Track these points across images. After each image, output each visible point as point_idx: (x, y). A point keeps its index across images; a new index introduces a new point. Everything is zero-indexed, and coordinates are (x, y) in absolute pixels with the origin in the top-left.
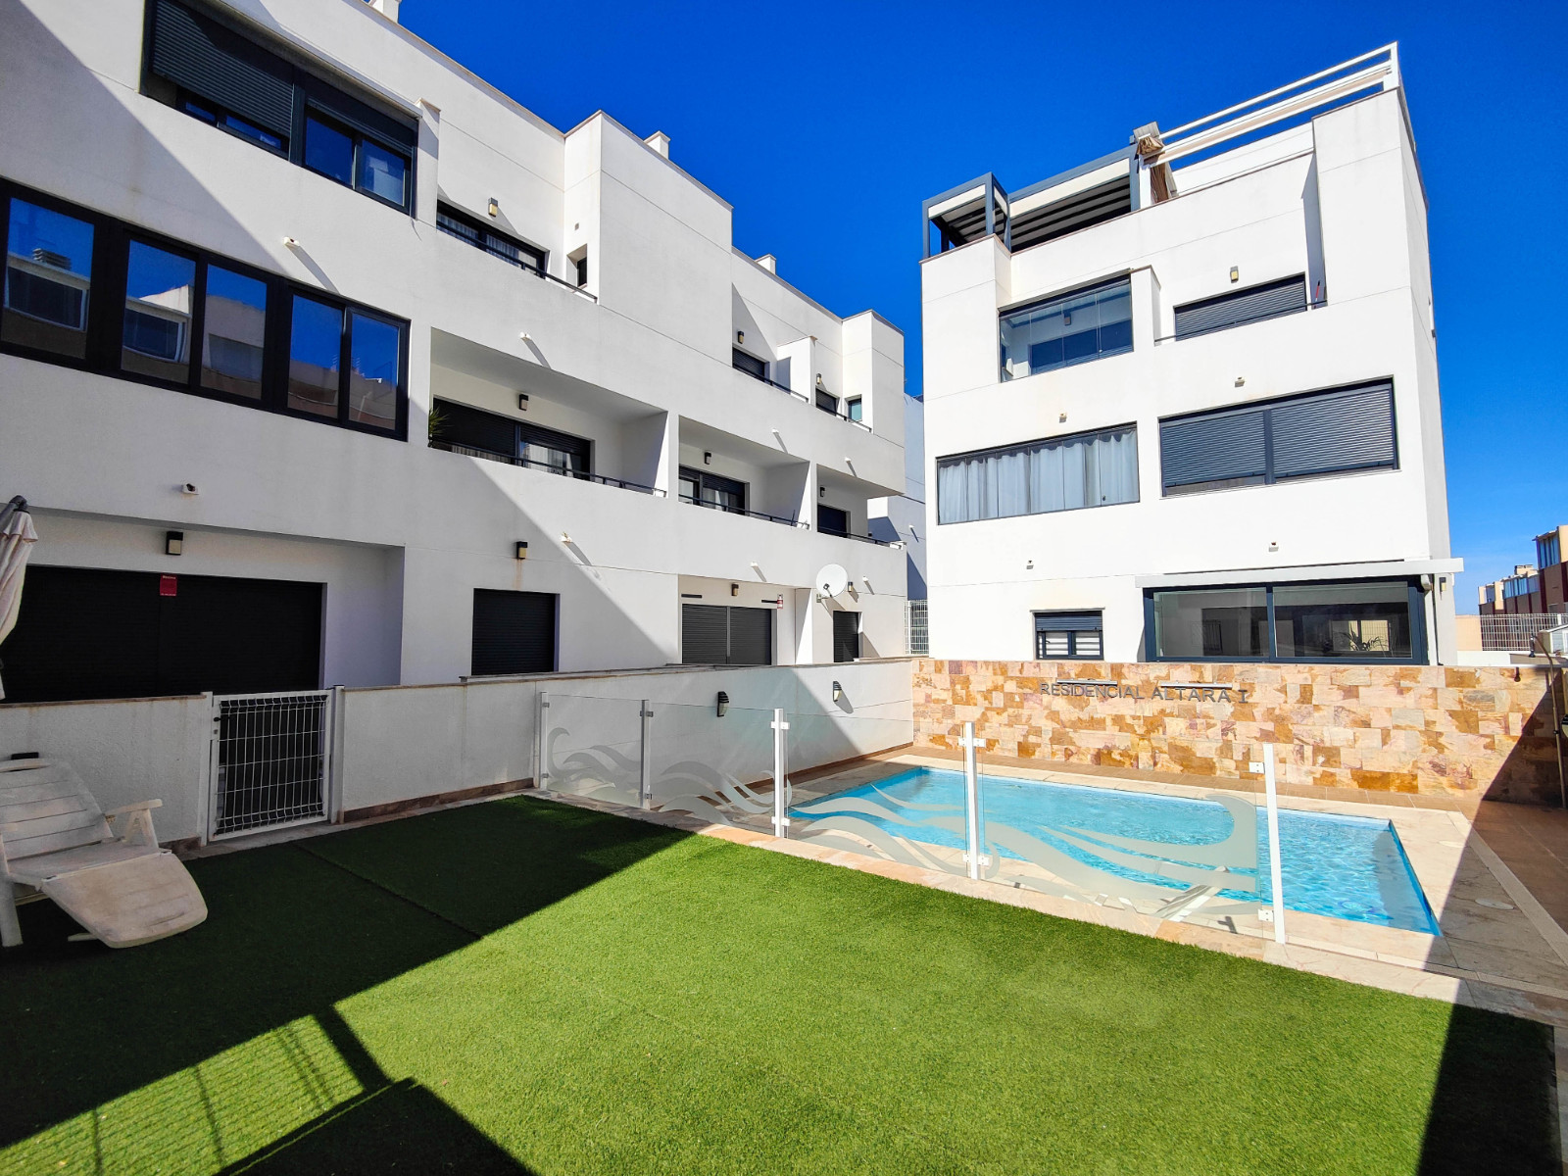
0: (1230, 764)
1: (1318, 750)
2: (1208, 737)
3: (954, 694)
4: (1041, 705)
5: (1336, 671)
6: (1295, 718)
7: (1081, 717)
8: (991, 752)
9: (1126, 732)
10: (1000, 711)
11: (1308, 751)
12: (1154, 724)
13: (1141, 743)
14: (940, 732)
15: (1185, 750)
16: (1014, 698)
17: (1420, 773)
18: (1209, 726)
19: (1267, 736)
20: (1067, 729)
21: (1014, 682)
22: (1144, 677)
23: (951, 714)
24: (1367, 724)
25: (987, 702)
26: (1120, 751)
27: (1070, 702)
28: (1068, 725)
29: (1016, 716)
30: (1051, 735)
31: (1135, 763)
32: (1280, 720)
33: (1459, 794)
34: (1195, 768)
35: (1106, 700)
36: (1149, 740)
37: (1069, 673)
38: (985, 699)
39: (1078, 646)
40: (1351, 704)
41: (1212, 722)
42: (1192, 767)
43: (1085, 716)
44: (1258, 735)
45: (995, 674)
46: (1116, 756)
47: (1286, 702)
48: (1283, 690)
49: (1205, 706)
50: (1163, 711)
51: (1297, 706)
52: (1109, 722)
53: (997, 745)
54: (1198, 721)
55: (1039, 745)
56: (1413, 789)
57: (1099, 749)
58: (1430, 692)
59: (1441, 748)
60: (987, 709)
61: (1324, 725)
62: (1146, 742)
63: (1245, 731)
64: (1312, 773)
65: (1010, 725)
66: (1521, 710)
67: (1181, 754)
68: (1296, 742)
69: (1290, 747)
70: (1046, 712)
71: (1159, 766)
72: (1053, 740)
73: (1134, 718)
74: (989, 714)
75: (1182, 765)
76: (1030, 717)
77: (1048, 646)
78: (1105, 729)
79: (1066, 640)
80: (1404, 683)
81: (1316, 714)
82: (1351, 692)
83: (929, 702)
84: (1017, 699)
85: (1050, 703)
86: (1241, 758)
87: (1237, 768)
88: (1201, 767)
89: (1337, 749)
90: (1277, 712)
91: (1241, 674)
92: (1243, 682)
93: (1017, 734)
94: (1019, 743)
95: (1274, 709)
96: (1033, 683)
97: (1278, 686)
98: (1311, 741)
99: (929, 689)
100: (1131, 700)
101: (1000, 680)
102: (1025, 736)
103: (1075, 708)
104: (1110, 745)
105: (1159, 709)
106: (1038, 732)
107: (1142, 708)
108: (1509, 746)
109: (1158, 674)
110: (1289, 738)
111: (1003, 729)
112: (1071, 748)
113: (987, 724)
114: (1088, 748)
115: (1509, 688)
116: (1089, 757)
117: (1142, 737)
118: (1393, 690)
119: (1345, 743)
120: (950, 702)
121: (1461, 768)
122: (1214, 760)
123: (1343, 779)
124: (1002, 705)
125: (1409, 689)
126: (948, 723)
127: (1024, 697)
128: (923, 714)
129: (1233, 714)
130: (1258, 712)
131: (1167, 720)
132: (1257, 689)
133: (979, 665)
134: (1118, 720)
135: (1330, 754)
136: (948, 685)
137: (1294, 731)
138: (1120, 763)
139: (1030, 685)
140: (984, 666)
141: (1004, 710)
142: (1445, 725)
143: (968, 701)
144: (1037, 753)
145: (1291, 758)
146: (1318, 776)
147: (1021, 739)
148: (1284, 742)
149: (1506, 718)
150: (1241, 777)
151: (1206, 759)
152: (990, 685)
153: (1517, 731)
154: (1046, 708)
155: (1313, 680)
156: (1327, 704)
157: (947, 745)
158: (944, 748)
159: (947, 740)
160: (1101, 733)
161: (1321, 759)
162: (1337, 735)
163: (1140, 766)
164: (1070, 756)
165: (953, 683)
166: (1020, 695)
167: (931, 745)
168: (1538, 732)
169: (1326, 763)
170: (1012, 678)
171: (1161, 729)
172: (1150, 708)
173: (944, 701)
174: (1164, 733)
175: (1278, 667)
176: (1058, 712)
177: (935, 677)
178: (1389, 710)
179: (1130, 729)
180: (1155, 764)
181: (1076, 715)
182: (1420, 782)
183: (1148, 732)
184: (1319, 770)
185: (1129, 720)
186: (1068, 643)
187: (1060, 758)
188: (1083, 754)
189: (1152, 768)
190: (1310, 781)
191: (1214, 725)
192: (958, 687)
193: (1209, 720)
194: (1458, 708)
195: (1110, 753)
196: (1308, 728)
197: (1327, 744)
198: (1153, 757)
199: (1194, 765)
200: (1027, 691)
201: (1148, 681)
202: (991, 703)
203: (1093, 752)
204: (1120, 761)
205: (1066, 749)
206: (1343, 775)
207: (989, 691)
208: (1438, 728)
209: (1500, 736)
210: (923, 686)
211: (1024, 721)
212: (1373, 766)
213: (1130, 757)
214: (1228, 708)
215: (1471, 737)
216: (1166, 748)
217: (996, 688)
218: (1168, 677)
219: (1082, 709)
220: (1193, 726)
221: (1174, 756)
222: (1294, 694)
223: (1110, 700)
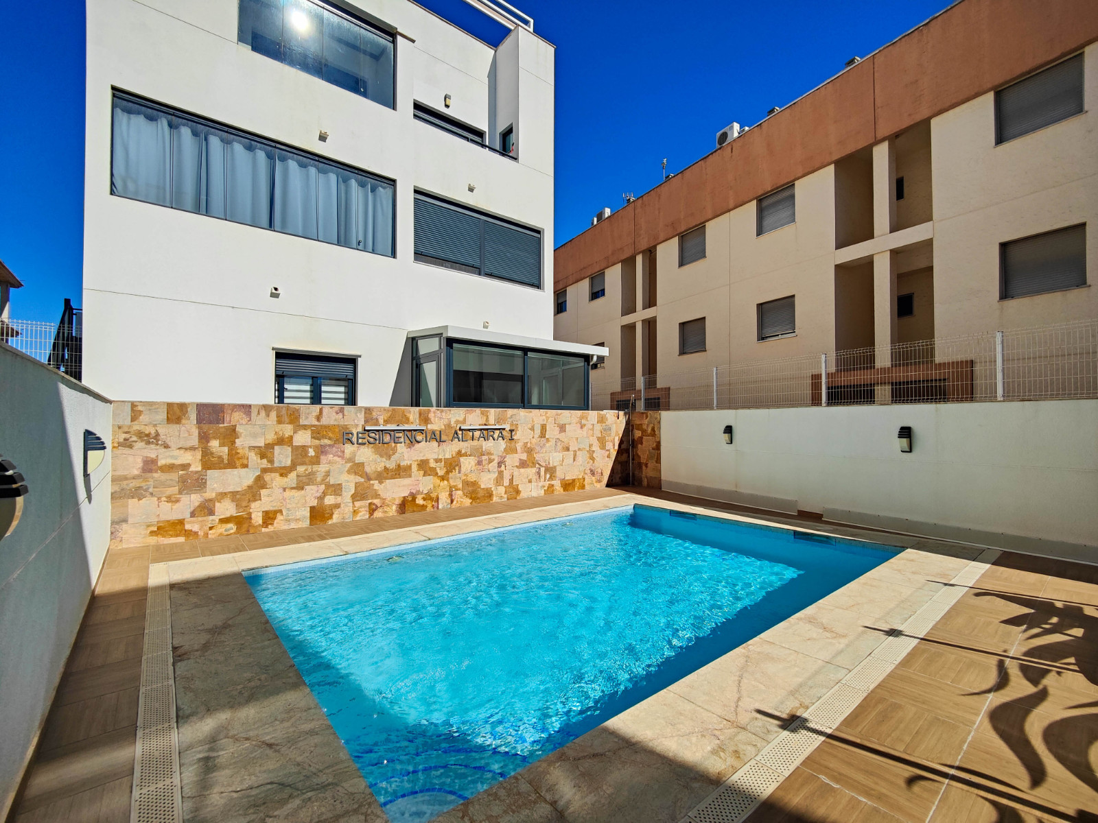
0: (501, 490)
1: (547, 470)
2: (489, 471)
3: (206, 453)
4: (343, 457)
5: (557, 415)
6: (538, 448)
7: (388, 466)
8: (271, 528)
9: (429, 475)
10: (284, 472)
11: (543, 470)
12: (452, 465)
13: (442, 484)
14: (174, 516)
15: (474, 484)
16: (307, 452)
17: (586, 477)
18: (491, 461)
19: (523, 464)
20: (372, 482)
21: (308, 433)
22: (446, 422)
23: (199, 483)
24: (568, 449)
25: (265, 461)
26: (423, 496)
27: (377, 452)
28: (373, 476)
29: (310, 474)
30: (353, 491)
31: (435, 504)
32: (529, 451)
33: (598, 485)
34: (480, 500)
35: (413, 446)
36: (448, 480)
37: (377, 420)
38: (262, 458)
39: (323, 395)
40: (562, 436)
41: (492, 457)
42: (478, 498)
43: (391, 465)
44: (518, 464)
45: (280, 422)
46: (420, 501)
47: (533, 438)
48: (532, 429)
49: (488, 445)
50: (459, 454)
51: (539, 439)
52: (415, 468)
53: (279, 517)
54: (484, 458)
55: (337, 506)
56: (583, 487)
57: (404, 497)
58: (592, 427)
59: (593, 459)
60: (265, 471)
61: (550, 452)
62: (446, 482)
63: (512, 460)
64: (544, 486)
65: (300, 487)
66: (619, 434)
67: (470, 489)
68: (537, 466)
69: (534, 470)
70: (349, 465)
71: (455, 502)
72: (355, 498)
73: (437, 461)
74: (267, 477)
75: (471, 498)
76: (328, 474)
77: (286, 394)
78: (410, 476)
79: (308, 388)
80: (584, 422)
81: (547, 445)
82: (562, 428)
83: (151, 471)
84: (311, 452)
85: (354, 454)
86: (508, 484)
87: (506, 493)
88: (484, 496)
89: (555, 467)
90: (529, 445)
91: (511, 417)
92: (512, 424)
93: (311, 495)
94: (312, 509)
95: (527, 443)
96: (333, 432)
97: (530, 426)
98: (544, 464)
99: (152, 452)
100: (435, 444)
101: (287, 430)
102: (321, 498)
103: (381, 456)
104: (414, 491)
105: (457, 450)
106: (337, 489)
107: (444, 451)
108: (614, 454)
109: (458, 418)
110: (534, 464)
111: (288, 494)
112: (376, 501)
113: (263, 492)
114: (395, 499)
115: (616, 423)
116: (394, 507)
117: (443, 478)
118: (579, 425)
119: (558, 463)
120: (196, 467)
121: (600, 471)
122: (492, 489)
123: (557, 488)
124: (289, 463)
125: (585, 425)
126: (195, 499)
127: (321, 451)
128: (138, 493)
129: (505, 449)
130: (519, 446)
131: (462, 459)
132: (519, 429)
133: (254, 412)
134: (423, 465)
135: (551, 471)
136: (194, 441)
137: (537, 459)
138: (424, 507)
139: (331, 435)
140: (263, 413)
141: (292, 468)
142: (596, 448)
143: (234, 461)
144: (335, 516)
145: (534, 478)
146: (546, 488)
147: (314, 503)
148: (532, 467)
149: (614, 439)
150: (508, 499)
151: (487, 489)
152: (271, 437)
153: (617, 447)
154: (350, 460)
155: (547, 420)
156: (552, 437)
157: (189, 534)
158: (181, 539)
159: (188, 527)
160: (406, 481)
161: (548, 476)
162: (555, 458)
163: (440, 507)
164: (374, 510)
165: (204, 438)
166: (316, 448)
167: (153, 540)
168: (623, 446)
169: (551, 478)
170: (305, 427)
171: (457, 468)
172: (449, 450)
173: (185, 467)
174: (459, 472)
175: (531, 412)
176: (363, 463)
177: (166, 431)
178: (577, 439)
179: (432, 472)
180: (452, 501)
181: (383, 465)
182: (586, 483)
183: (447, 473)
184: (547, 483)
185: (432, 464)
186: (320, 392)
187: (363, 515)
188: (388, 506)
189: (449, 506)
190: (542, 492)
191: (494, 460)
192: (214, 444)
193: (490, 456)
194: (600, 436)
195: (414, 499)
196: (542, 455)
197: (551, 466)
198: (451, 495)
199: (479, 495)
200: (327, 442)
201: (449, 426)
202: (271, 461)
203: (398, 502)
204: (423, 505)
205: (370, 504)
206: (557, 483)
207: (270, 446)
208: (594, 449)
209: (612, 450)
210: (140, 445)
211: (319, 479)
212: (569, 477)
213: (431, 499)
214: (502, 444)
215: (604, 451)
216: (460, 486)
217: (281, 441)
218: (464, 421)
219: (389, 457)
220: (479, 463)
221: (466, 491)
222: (538, 431)
223: (417, 446)
